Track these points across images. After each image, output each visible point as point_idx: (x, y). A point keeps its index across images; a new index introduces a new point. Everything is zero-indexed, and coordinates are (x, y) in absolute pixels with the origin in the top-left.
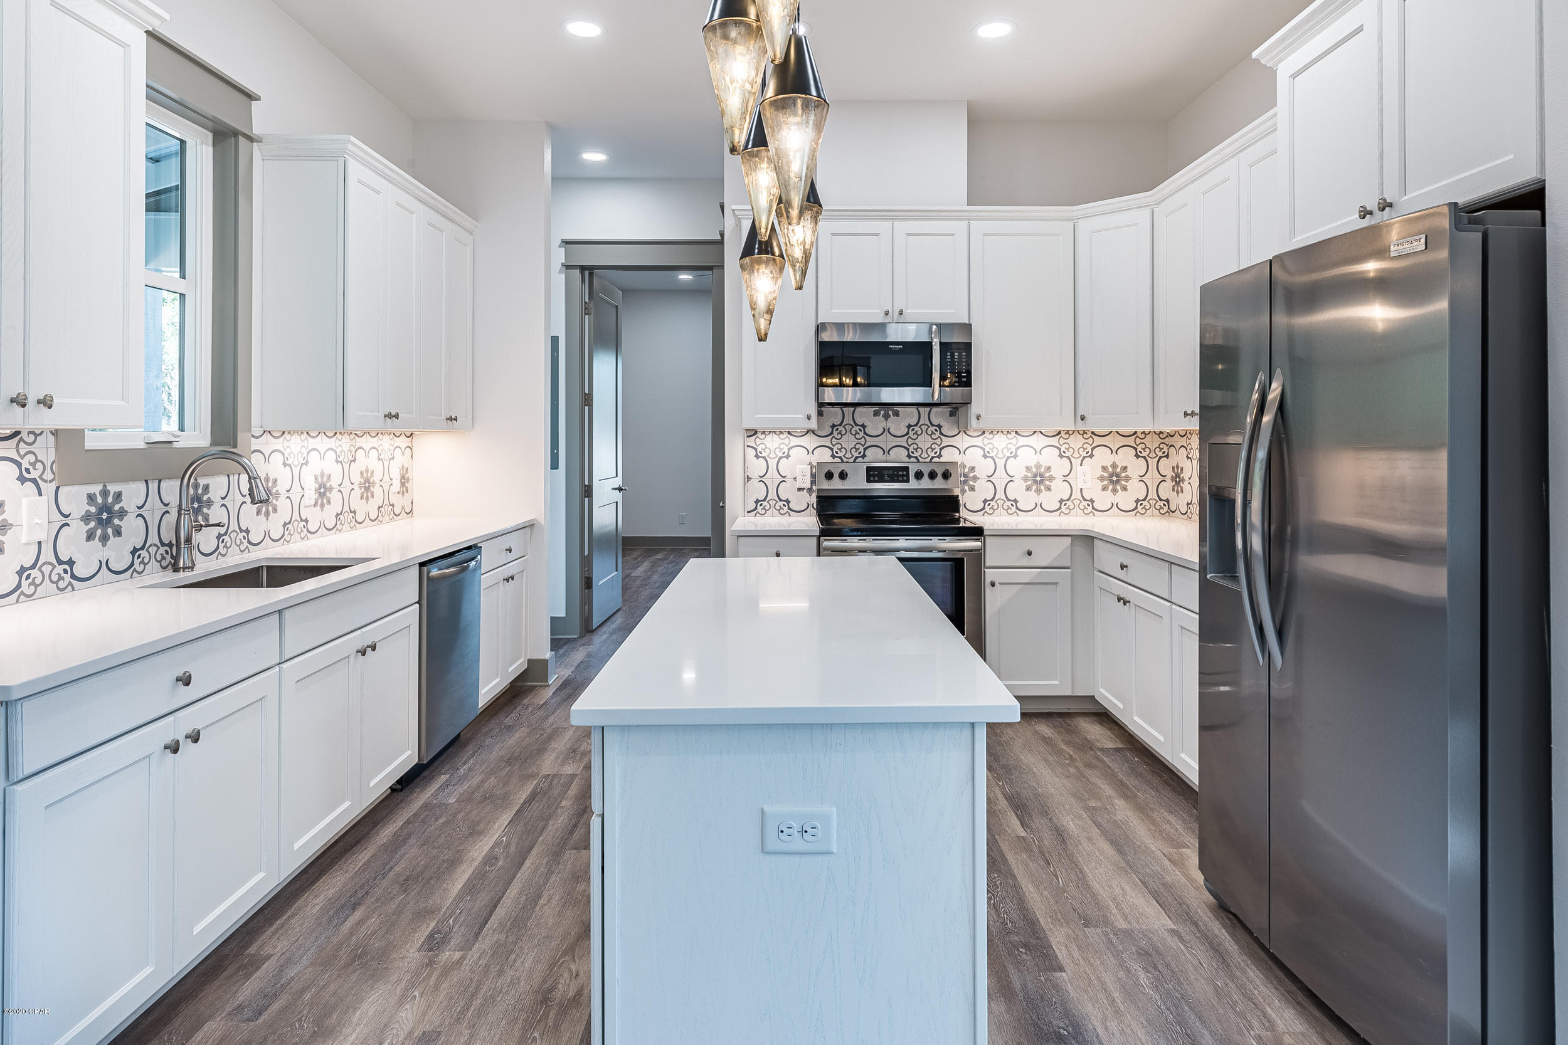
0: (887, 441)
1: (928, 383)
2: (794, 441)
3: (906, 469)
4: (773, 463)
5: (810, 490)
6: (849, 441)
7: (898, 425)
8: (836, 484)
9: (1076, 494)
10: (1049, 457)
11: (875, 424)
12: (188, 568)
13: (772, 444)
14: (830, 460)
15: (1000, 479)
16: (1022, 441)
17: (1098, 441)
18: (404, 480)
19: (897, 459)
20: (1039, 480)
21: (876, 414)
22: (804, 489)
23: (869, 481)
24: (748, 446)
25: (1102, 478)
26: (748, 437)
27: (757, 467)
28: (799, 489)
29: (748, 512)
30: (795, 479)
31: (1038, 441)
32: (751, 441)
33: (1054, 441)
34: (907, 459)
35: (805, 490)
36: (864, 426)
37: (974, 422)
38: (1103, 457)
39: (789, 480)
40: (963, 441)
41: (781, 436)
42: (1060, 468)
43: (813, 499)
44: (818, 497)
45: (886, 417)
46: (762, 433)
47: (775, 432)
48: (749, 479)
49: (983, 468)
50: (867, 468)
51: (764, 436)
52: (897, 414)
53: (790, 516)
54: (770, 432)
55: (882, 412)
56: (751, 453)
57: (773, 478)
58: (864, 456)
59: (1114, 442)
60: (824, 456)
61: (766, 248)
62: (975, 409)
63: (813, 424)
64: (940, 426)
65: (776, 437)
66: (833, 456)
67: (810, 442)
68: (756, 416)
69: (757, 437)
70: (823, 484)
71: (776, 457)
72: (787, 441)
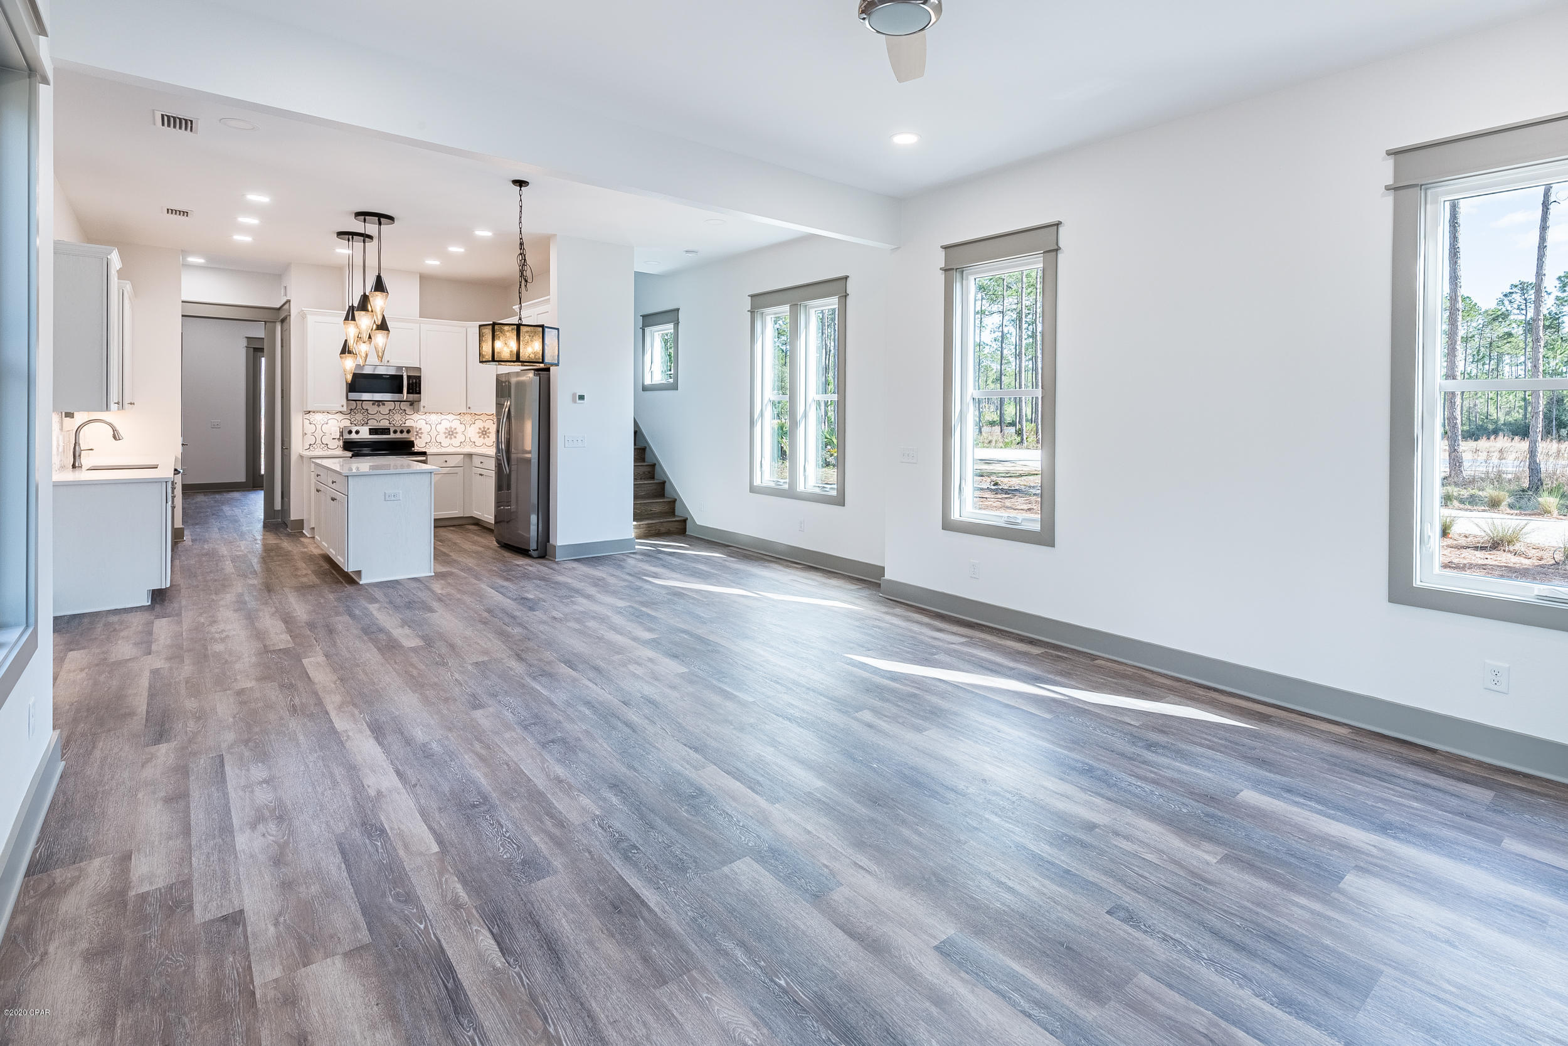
0: (379, 417)
1: (401, 392)
2: (330, 416)
3: (389, 429)
4: (319, 427)
5: (339, 439)
6: (359, 417)
7: (384, 409)
8: (353, 436)
9: (468, 440)
10: (456, 424)
11: (373, 409)
13: (318, 418)
14: (350, 425)
15: (433, 434)
16: (443, 417)
17: (477, 417)
19: (384, 424)
20: (451, 433)
21: (374, 405)
22: (336, 438)
23: (370, 434)
24: (304, 419)
25: (479, 433)
26: (304, 414)
27: (310, 429)
28: (334, 439)
29: (305, 450)
30: (331, 434)
31: (451, 417)
32: (307, 416)
33: (458, 417)
34: (389, 424)
36: (367, 410)
37: (422, 408)
38: (480, 424)
39: (328, 434)
40: (416, 417)
41: (323, 414)
42: (460, 428)
43: (341, 443)
44: (344, 442)
45: (378, 406)
47: (321, 412)
48: (306, 434)
49: (426, 428)
50: (370, 429)
51: (313, 414)
52: (384, 405)
53: (329, 450)
54: (319, 412)
55: (377, 404)
56: (306, 422)
57: (319, 434)
58: (367, 423)
59: (484, 418)
60: (347, 423)
61: (350, 352)
62: (422, 403)
63: (345, 409)
64: (405, 410)
65: (320, 415)
66: (351, 423)
67: (340, 417)
69: (310, 414)
70: (347, 436)
71: (320, 424)
72: (326, 416)
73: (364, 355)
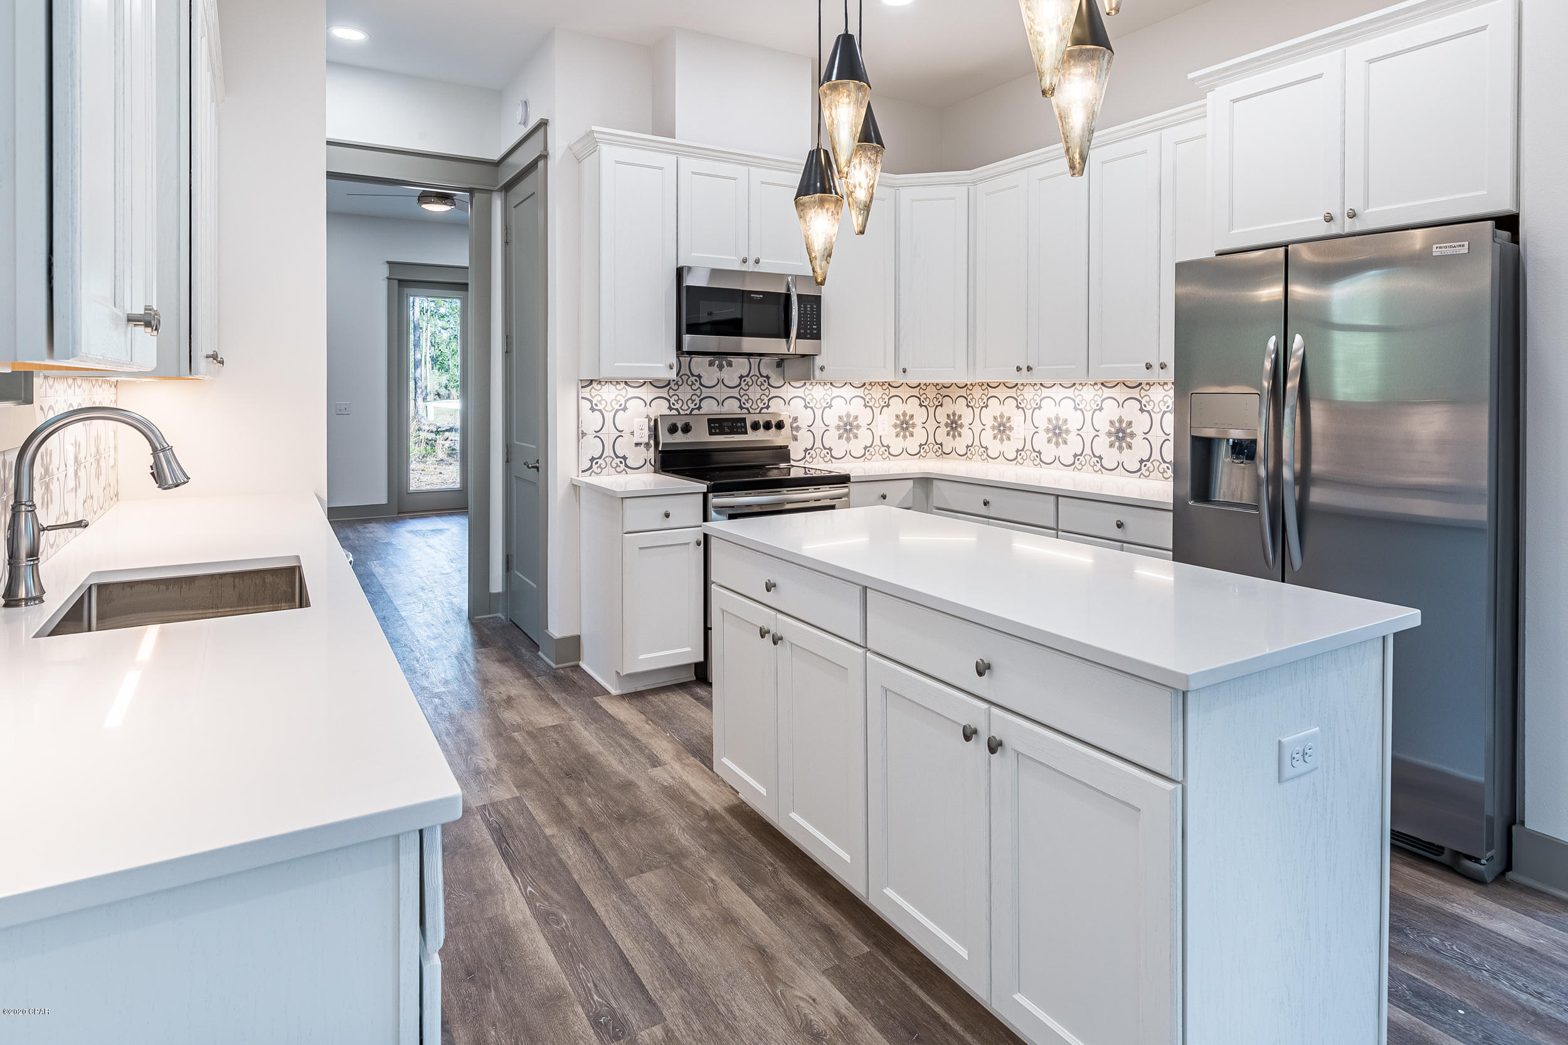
0: (721, 392)
1: (787, 335)
2: (632, 392)
3: (744, 420)
4: (609, 417)
5: (648, 445)
6: (685, 393)
7: (731, 375)
8: (679, 438)
9: (877, 442)
10: (857, 408)
11: (712, 373)
13: (608, 395)
14: (668, 412)
15: (818, 428)
16: (836, 392)
17: (893, 392)
19: (731, 408)
20: (848, 428)
21: (711, 364)
22: (641, 444)
23: (711, 434)
24: (582, 398)
25: (895, 426)
26: (582, 387)
27: (592, 421)
28: (637, 444)
29: (583, 471)
30: (632, 434)
31: (848, 392)
32: (586, 392)
33: (860, 392)
34: (739, 411)
35: (643, 445)
36: (699, 377)
38: (897, 406)
39: (626, 435)
40: (788, 391)
41: (618, 386)
42: (865, 416)
43: (653, 453)
44: (657, 452)
45: (721, 367)
46: (598, 384)
47: (611, 382)
48: (584, 434)
49: (805, 418)
50: (708, 419)
51: (599, 386)
52: (730, 364)
53: (627, 473)
54: (606, 382)
55: (717, 362)
56: (586, 405)
57: (609, 434)
58: (701, 408)
59: (905, 392)
64: (768, 377)
65: (612, 388)
66: (670, 408)
67: (649, 393)
68: (615, 365)
69: (593, 387)
70: (664, 438)
71: (612, 410)
72: (623, 392)
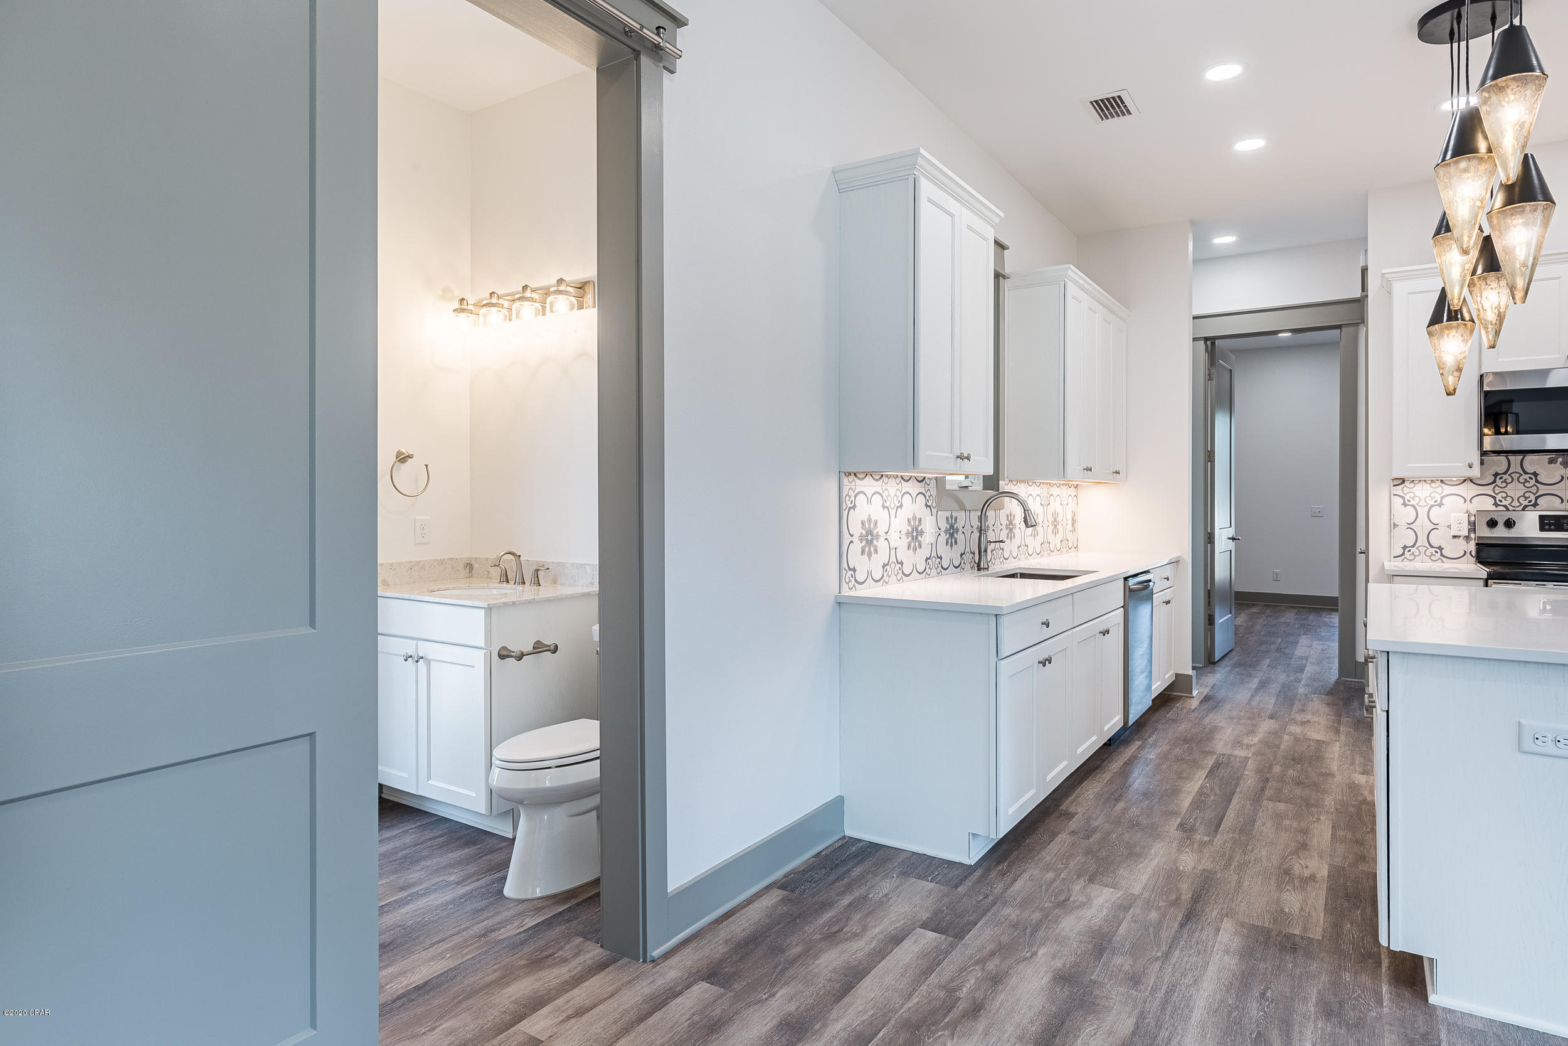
2: (1448, 489)
4: (1423, 512)
5: (1467, 538)
6: (1516, 490)
8: (1500, 532)
11: (1550, 472)
12: (986, 569)
13: (1422, 493)
14: (1493, 508)
18: (1074, 521)
21: (1551, 461)
22: (1460, 536)
23: (1542, 529)
24: (1394, 495)
26: (1394, 486)
27: (1404, 515)
28: (1454, 537)
29: (1394, 557)
30: (1449, 527)
32: (1398, 490)
35: (1461, 538)
36: (1535, 474)
39: (1442, 528)
41: (1433, 485)
43: (1472, 547)
44: (1477, 544)
46: (1410, 483)
47: (1425, 481)
48: (1395, 525)
50: (1541, 517)
51: (1412, 485)
53: (1443, 562)
54: (1420, 481)
55: (1560, 460)
56: (1398, 501)
57: (1423, 526)
58: (1535, 505)
60: (1487, 504)
61: (1454, 316)
63: (1476, 472)
65: (1426, 486)
66: (1496, 505)
67: (1468, 490)
68: (1408, 465)
69: (1405, 486)
70: (1485, 532)
71: (1427, 505)
72: (1439, 490)
73: (1491, 316)
